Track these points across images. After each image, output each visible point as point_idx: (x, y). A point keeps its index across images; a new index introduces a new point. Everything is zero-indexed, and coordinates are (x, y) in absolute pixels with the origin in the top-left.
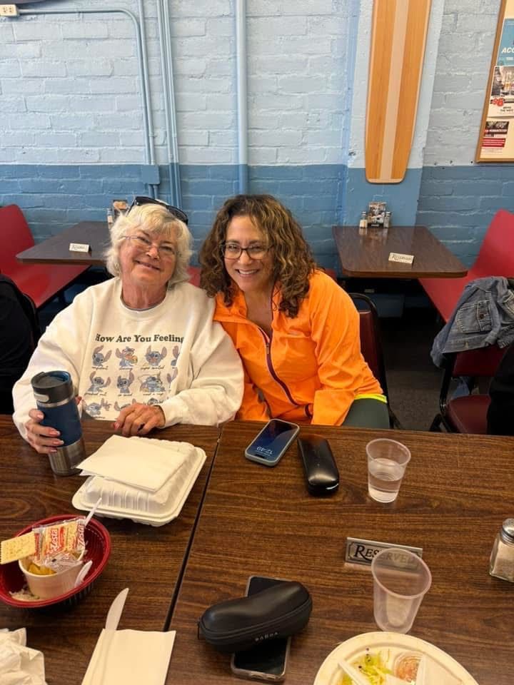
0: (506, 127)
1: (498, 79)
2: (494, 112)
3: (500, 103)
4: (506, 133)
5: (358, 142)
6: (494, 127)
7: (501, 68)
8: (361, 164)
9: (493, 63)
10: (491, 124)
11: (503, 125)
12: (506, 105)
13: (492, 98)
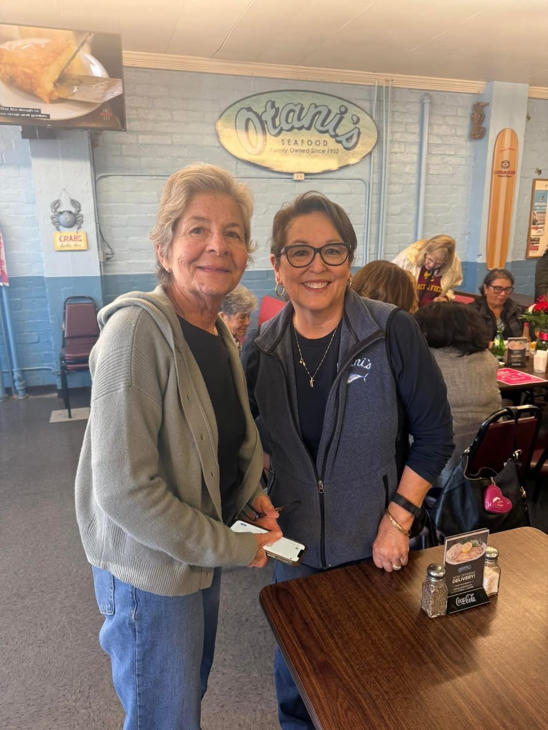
0: (539, 240)
1: (535, 217)
2: (534, 233)
3: (536, 229)
4: (538, 243)
5: (483, 248)
6: (534, 240)
7: (536, 212)
8: (484, 261)
9: (531, 210)
10: (532, 239)
11: (537, 239)
12: (539, 230)
13: (532, 226)
